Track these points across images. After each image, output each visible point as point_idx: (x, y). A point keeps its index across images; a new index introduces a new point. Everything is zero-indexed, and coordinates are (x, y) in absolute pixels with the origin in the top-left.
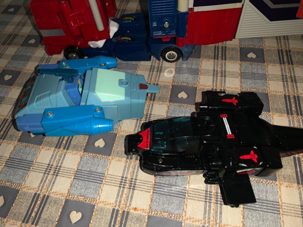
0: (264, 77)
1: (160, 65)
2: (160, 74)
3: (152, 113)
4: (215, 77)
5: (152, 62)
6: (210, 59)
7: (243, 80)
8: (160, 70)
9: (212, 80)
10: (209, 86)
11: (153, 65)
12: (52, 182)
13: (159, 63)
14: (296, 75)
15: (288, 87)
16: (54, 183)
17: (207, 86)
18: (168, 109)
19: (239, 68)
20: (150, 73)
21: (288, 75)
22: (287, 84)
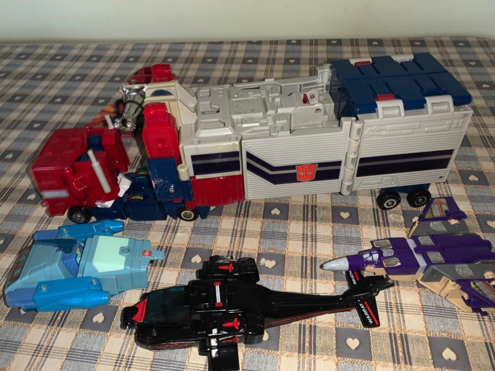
0: (284, 236)
1: (177, 225)
2: (175, 235)
3: (160, 282)
4: (234, 237)
5: (169, 221)
6: (231, 216)
7: (262, 240)
8: (175, 230)
9: (229, 241)
10: (226, 248)
11: (169, 225)
12: (40, 365)
13: (176, 222)
14: (317, 234)
15: (307, 247)
16: (42, 366)
17: (223, 248)
18: (179, 276)
19: (260, 227)
20: (164, 235)
21: (309, 234)
22: (307, 244)
